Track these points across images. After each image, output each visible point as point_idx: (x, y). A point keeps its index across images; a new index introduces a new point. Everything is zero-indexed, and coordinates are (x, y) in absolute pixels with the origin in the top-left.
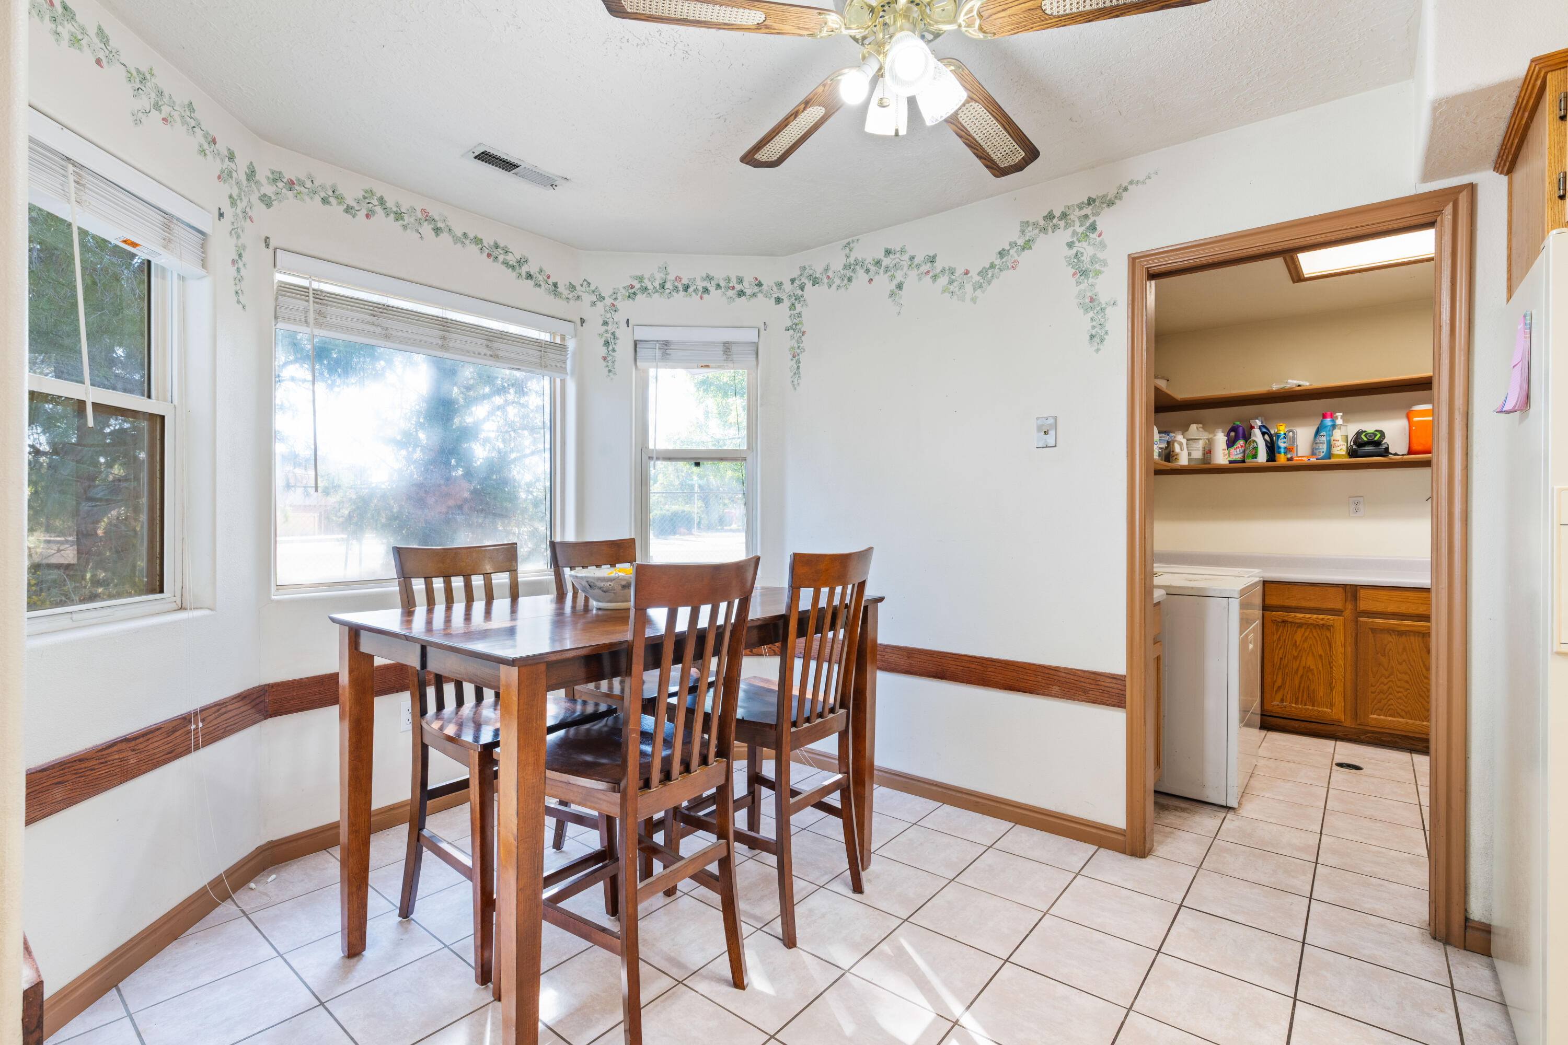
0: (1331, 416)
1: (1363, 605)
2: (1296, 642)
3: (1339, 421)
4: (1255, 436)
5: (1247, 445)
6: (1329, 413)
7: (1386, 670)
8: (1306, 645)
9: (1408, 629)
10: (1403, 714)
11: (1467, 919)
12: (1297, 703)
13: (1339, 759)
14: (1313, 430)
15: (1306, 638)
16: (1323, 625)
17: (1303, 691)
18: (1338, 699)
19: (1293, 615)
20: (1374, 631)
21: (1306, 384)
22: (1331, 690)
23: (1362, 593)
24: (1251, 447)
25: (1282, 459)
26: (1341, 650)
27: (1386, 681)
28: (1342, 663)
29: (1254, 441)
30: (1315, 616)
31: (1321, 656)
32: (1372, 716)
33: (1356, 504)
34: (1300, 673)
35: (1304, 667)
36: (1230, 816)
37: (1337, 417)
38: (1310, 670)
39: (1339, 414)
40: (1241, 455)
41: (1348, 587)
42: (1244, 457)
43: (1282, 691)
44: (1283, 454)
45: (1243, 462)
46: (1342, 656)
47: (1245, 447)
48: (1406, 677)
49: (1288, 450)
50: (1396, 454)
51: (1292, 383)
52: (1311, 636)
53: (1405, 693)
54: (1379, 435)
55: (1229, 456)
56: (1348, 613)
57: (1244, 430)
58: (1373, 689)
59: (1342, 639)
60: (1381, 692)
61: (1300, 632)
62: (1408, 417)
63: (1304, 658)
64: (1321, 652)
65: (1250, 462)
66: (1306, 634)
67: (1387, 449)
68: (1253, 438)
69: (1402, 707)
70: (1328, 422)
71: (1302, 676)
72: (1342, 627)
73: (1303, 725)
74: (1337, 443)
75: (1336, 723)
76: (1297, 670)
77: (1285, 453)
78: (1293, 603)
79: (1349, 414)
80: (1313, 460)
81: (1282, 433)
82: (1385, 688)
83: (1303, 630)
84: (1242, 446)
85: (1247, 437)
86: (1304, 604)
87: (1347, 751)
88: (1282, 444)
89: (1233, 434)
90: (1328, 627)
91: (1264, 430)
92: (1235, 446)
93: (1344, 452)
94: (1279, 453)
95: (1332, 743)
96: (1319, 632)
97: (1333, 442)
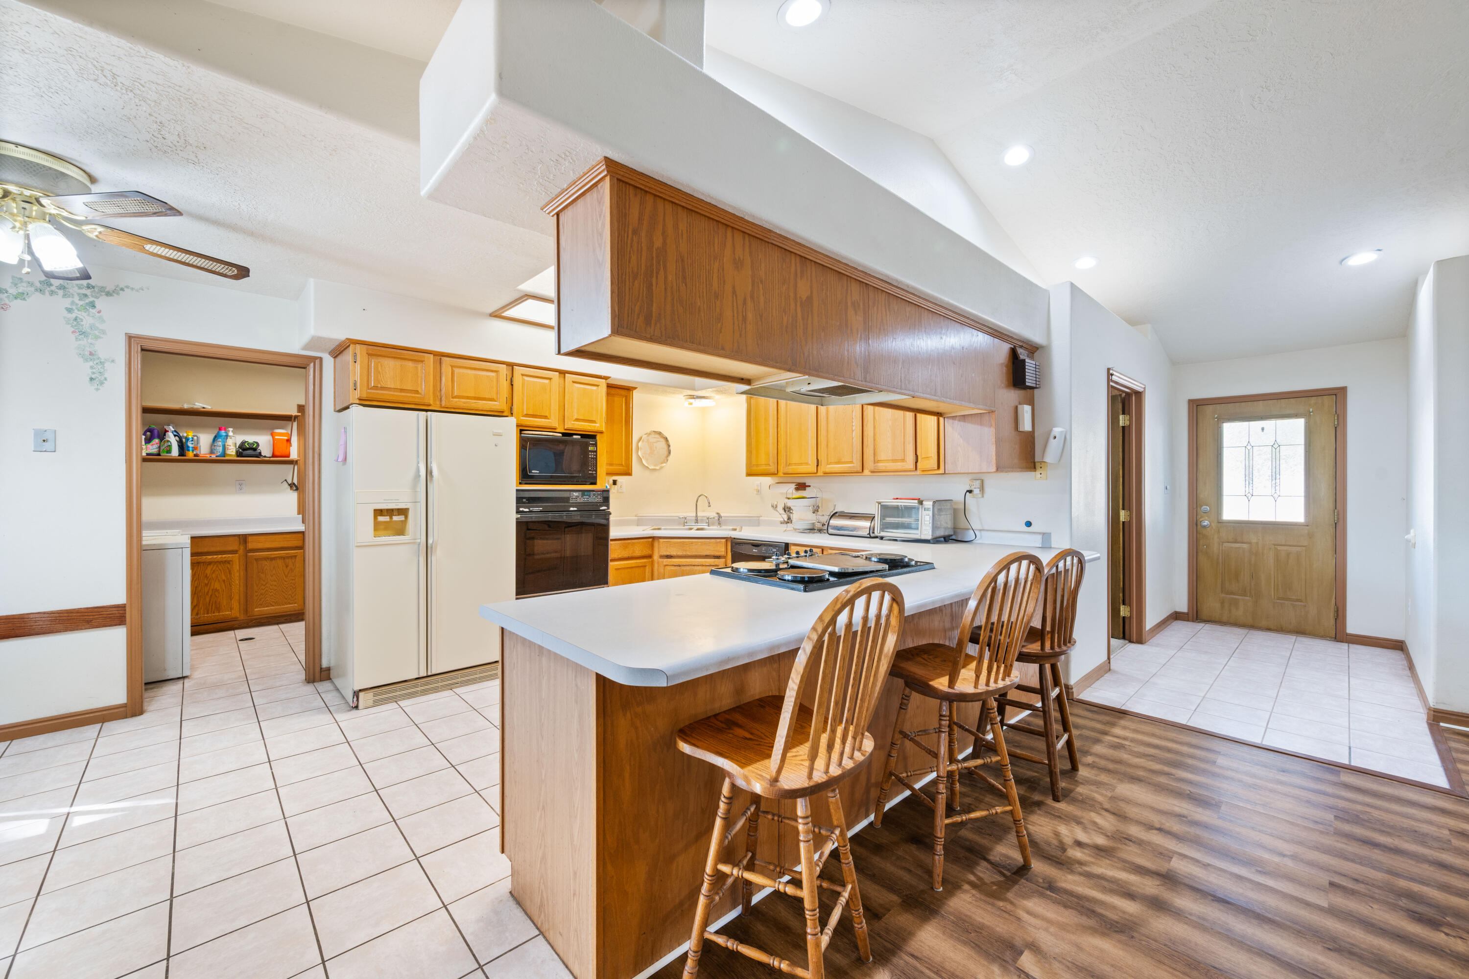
0: (225, 429)
1: (250, 546)
2: (207, 575)
3: (231, 434)
4: (169, 437)
5: (162, 443)
6: (223, 427)
7: (264, 581)
8: (214, 576)
9: (275, 556)
10: (273, 604)
11: (321, 668)
12: (208, 613)
13: (239, 638)
14: (212, 437)
15: (214, 571)
16: (226, 561)
17: (212, 605)
18: (235, 604)
19: (204, 557)
20: (256, 560)
21: (209, 407)
22: (231, 600)
23: (250, 539)
24: (166, 445)
25: (190, 455)
26: (237, 574)
27: (263, 587)
28: (237, 582)
29: (168, 441)
30: (220, 556)
31: (224, 581)
32: (256, 610)
33: (240, 485)
34: (210, 594)
35: (213, 590)
36: (186, 681)
37: (229, 431)
38: (217, 590)
39: (231, 429)
40: (157, 450)
41: (241, 536)
42: (159, 451)
43: (197, 608)
44: (191, 452)
45: (159, 455)
46: (238, 578)
47: (160, 444)
48: (275, 583)
49: (195, 449)
50: (265, 457)
51: (199, 405)
52: (217, 569)
53: (274, 592)
54: (256, 445)
55: (147, 450)
56: (241, 551)
57: (158, 432)
58: (257, 594)
59: (238, 568)
60: (262, 594)
61: (210, 568)
62: (272, 435)
63: (213, 584)
64: (224, 578)
65: (164, 455)
66: (214, 569)
67: (260, 453)
68: (167, 439)
69: (273, 600)
70: (223, 433)
71: (211, 595)
72: (237, 561)
73: (211, 626)
74: (230, 447)
75: (235, 619)
76: (208, 592)
77: (193, 451)
78: (205, 550)
79: (237, 429)
80: (214, 457)
81: (190, 437)
82: (263, 591)
83: (212, 566)
84: (157, 444)
85: (162, 436)
86: (213, 549)
87: (242, 633)
88: (190, 444)
89: (148, 433)
90: (228, 562)
91: (175, 434)
92: (151, 443)
93: (234, 453)
94: (189, 450)
95: (233, 632)
96: (222, 565)
97: (227, 446)
